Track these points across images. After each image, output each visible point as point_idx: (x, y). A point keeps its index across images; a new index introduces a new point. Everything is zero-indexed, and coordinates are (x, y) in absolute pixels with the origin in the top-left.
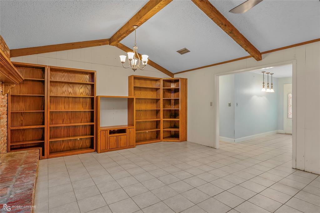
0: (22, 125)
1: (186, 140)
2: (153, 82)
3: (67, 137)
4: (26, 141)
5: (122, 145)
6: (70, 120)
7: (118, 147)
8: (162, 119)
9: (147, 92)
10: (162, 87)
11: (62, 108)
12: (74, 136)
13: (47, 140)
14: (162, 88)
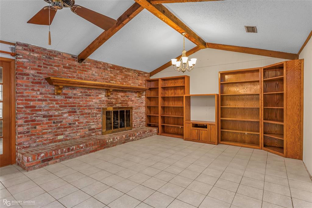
1: (301, 158)
3: (174, 124)
5: (203, 139)
7: (199, 140)
8: (262, 121)
10: (262, 79)
11: (171, 104)
12: (178, 125)
13: (160, 124)
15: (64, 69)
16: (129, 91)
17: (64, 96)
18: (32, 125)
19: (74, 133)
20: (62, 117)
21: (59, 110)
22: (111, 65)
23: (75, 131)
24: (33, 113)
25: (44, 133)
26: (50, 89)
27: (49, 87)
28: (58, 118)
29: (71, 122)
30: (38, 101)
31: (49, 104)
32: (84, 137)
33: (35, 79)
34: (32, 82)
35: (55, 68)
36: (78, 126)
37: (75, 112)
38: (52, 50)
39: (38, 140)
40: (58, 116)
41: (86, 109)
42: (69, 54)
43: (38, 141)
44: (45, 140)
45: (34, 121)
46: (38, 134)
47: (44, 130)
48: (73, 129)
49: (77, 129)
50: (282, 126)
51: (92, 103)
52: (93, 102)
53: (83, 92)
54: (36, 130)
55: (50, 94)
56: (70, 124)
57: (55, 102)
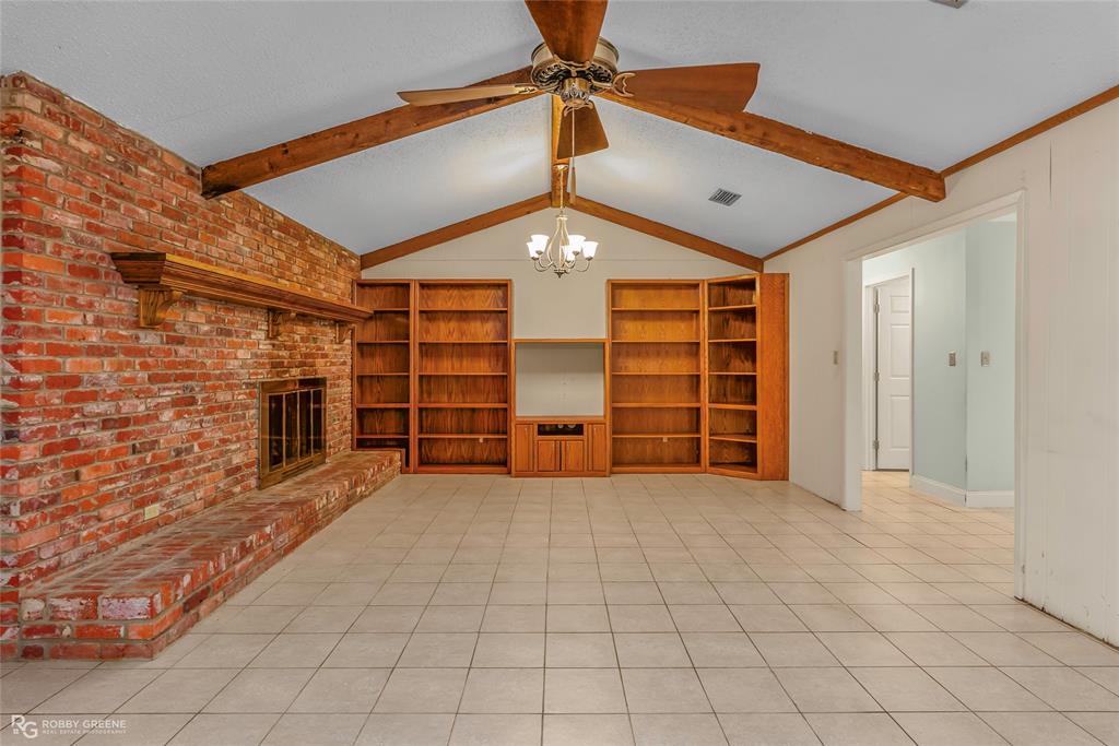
0: (379, 402)
1: (785, 477)
2: (684, 292)
3: (458, 433)
4: (385, 434)
5: (572, 467)
6: (463, 395)
7: (559, 469)
8: (706, 405)
9: (663, 324)
10: (706, 306)
11: (447, 367)
12: (472, 433)
13: (414, 435)
14: (706, 310)
15: (164, 220)
16: (319, 318)
17: (164, 334)
18: (68, 463)
19: (189, 487)
20: (158, 425)
21: (149, 394)
22: (281, 218)
23: (190, 482)
24: (73, 411)
25: (105, 499)
26: (124, 304)
27: (120, 293)
28: (145, 428)
29: (179, 445)
30: (88, 354)
31: (120, 367)
32: (213, 503)
33: (82, 256)
34: (69, 266)
35: (141, 211)
36: (200, 460)
37: (192, 401)
38: (133, 133)
39: (85, 534)
40: (148, 418)
41: (220, 387)
42: (179, 158)
43: (85, 539)
44: (107, 530)
45: (72, 444)
46: (87, 506)
47: (105, 482)
48: (186, 473)
49: (195, 471)
50: (753, 415)
51: (236, 363)
52: (236, 358)
53: (213, 318)
54: (80, 487)
55: (122, 322)
56: (178, 452)
57: (138, 361)
